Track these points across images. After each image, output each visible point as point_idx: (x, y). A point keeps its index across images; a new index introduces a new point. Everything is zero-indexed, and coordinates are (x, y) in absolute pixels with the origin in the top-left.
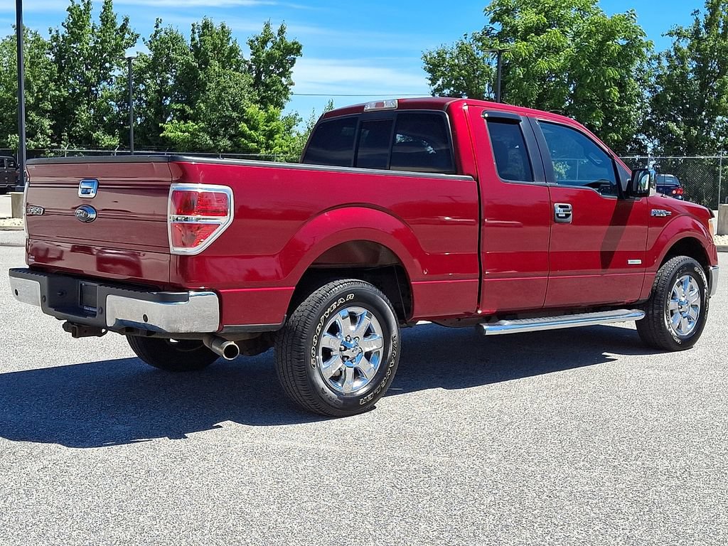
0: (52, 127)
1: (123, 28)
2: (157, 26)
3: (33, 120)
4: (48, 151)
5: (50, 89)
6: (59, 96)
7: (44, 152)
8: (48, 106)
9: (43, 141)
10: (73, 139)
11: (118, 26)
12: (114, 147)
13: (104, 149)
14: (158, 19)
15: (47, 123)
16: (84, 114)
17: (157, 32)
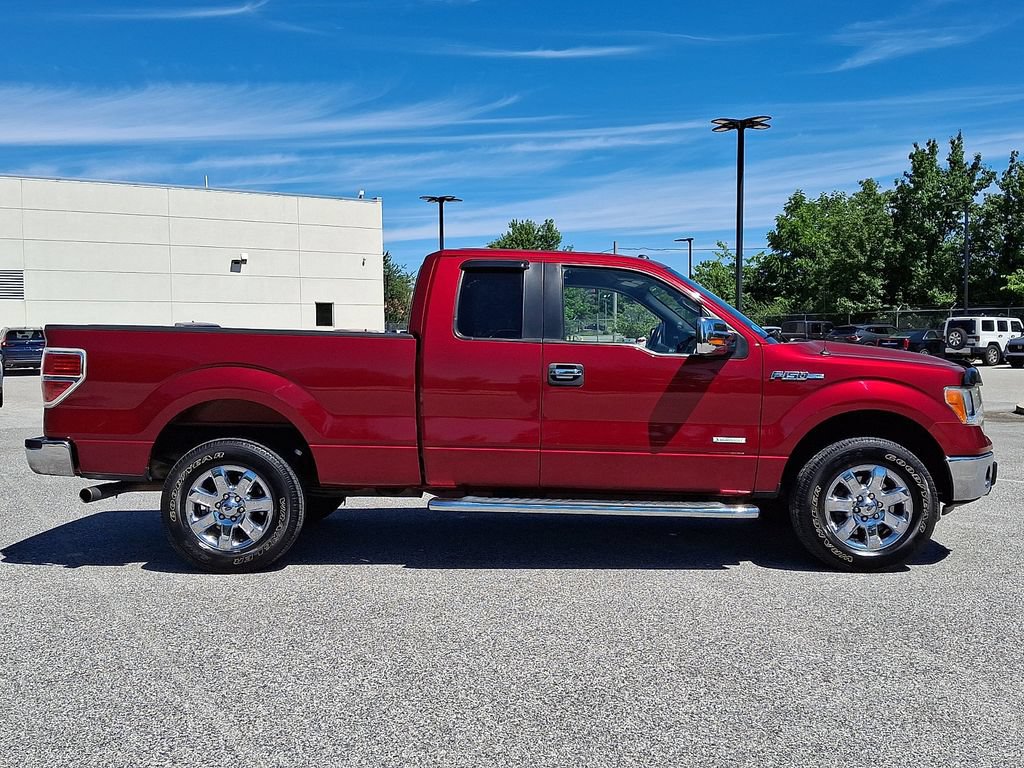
0: (884, 287)
1: (975, 167)
2: (1012, 161)
3: (864, 281)
4: (879, 313)
5: (884, 246)
6: (894, 252)
7: (875, 315)
8: (881, 264)
9: (873, 302)
10: (909, 298)
11: (968, 167)
12: (951, 305)
13: (939, 308)
14: (1013, 152)
15: (878, 283)
16: (921, 270)
17: (1011, 168)
